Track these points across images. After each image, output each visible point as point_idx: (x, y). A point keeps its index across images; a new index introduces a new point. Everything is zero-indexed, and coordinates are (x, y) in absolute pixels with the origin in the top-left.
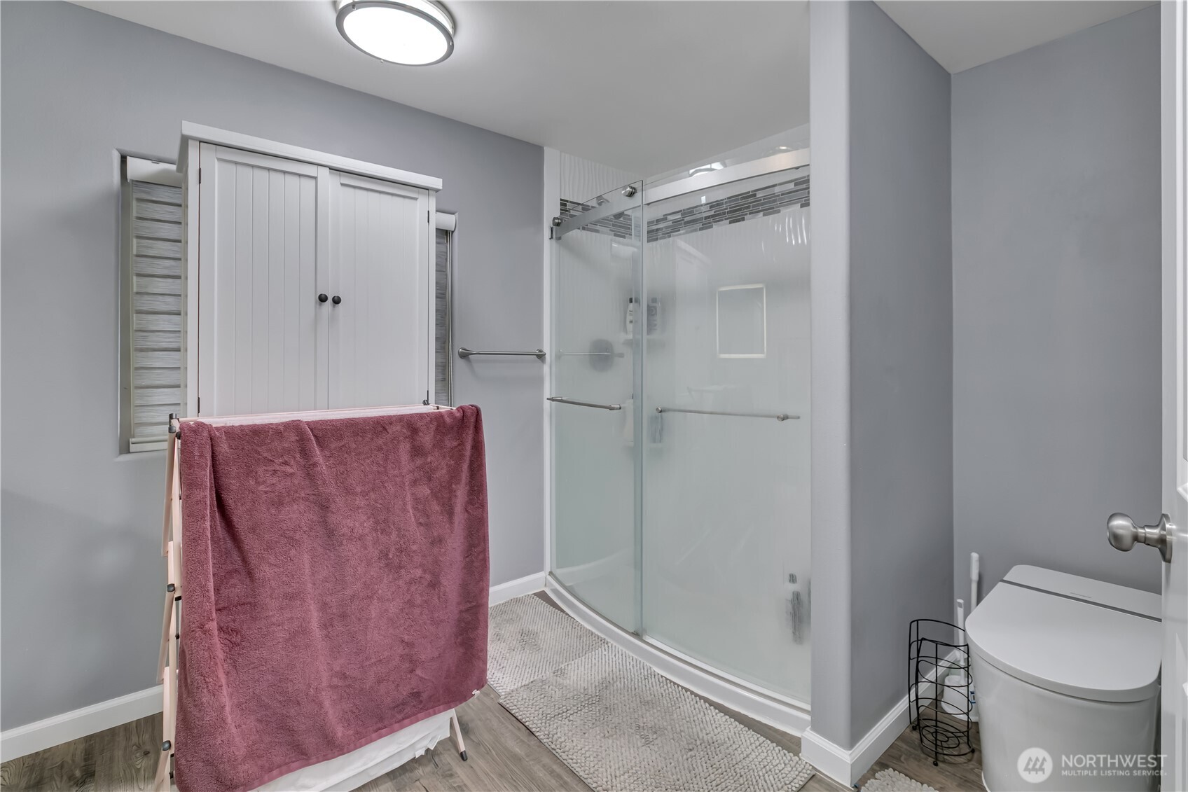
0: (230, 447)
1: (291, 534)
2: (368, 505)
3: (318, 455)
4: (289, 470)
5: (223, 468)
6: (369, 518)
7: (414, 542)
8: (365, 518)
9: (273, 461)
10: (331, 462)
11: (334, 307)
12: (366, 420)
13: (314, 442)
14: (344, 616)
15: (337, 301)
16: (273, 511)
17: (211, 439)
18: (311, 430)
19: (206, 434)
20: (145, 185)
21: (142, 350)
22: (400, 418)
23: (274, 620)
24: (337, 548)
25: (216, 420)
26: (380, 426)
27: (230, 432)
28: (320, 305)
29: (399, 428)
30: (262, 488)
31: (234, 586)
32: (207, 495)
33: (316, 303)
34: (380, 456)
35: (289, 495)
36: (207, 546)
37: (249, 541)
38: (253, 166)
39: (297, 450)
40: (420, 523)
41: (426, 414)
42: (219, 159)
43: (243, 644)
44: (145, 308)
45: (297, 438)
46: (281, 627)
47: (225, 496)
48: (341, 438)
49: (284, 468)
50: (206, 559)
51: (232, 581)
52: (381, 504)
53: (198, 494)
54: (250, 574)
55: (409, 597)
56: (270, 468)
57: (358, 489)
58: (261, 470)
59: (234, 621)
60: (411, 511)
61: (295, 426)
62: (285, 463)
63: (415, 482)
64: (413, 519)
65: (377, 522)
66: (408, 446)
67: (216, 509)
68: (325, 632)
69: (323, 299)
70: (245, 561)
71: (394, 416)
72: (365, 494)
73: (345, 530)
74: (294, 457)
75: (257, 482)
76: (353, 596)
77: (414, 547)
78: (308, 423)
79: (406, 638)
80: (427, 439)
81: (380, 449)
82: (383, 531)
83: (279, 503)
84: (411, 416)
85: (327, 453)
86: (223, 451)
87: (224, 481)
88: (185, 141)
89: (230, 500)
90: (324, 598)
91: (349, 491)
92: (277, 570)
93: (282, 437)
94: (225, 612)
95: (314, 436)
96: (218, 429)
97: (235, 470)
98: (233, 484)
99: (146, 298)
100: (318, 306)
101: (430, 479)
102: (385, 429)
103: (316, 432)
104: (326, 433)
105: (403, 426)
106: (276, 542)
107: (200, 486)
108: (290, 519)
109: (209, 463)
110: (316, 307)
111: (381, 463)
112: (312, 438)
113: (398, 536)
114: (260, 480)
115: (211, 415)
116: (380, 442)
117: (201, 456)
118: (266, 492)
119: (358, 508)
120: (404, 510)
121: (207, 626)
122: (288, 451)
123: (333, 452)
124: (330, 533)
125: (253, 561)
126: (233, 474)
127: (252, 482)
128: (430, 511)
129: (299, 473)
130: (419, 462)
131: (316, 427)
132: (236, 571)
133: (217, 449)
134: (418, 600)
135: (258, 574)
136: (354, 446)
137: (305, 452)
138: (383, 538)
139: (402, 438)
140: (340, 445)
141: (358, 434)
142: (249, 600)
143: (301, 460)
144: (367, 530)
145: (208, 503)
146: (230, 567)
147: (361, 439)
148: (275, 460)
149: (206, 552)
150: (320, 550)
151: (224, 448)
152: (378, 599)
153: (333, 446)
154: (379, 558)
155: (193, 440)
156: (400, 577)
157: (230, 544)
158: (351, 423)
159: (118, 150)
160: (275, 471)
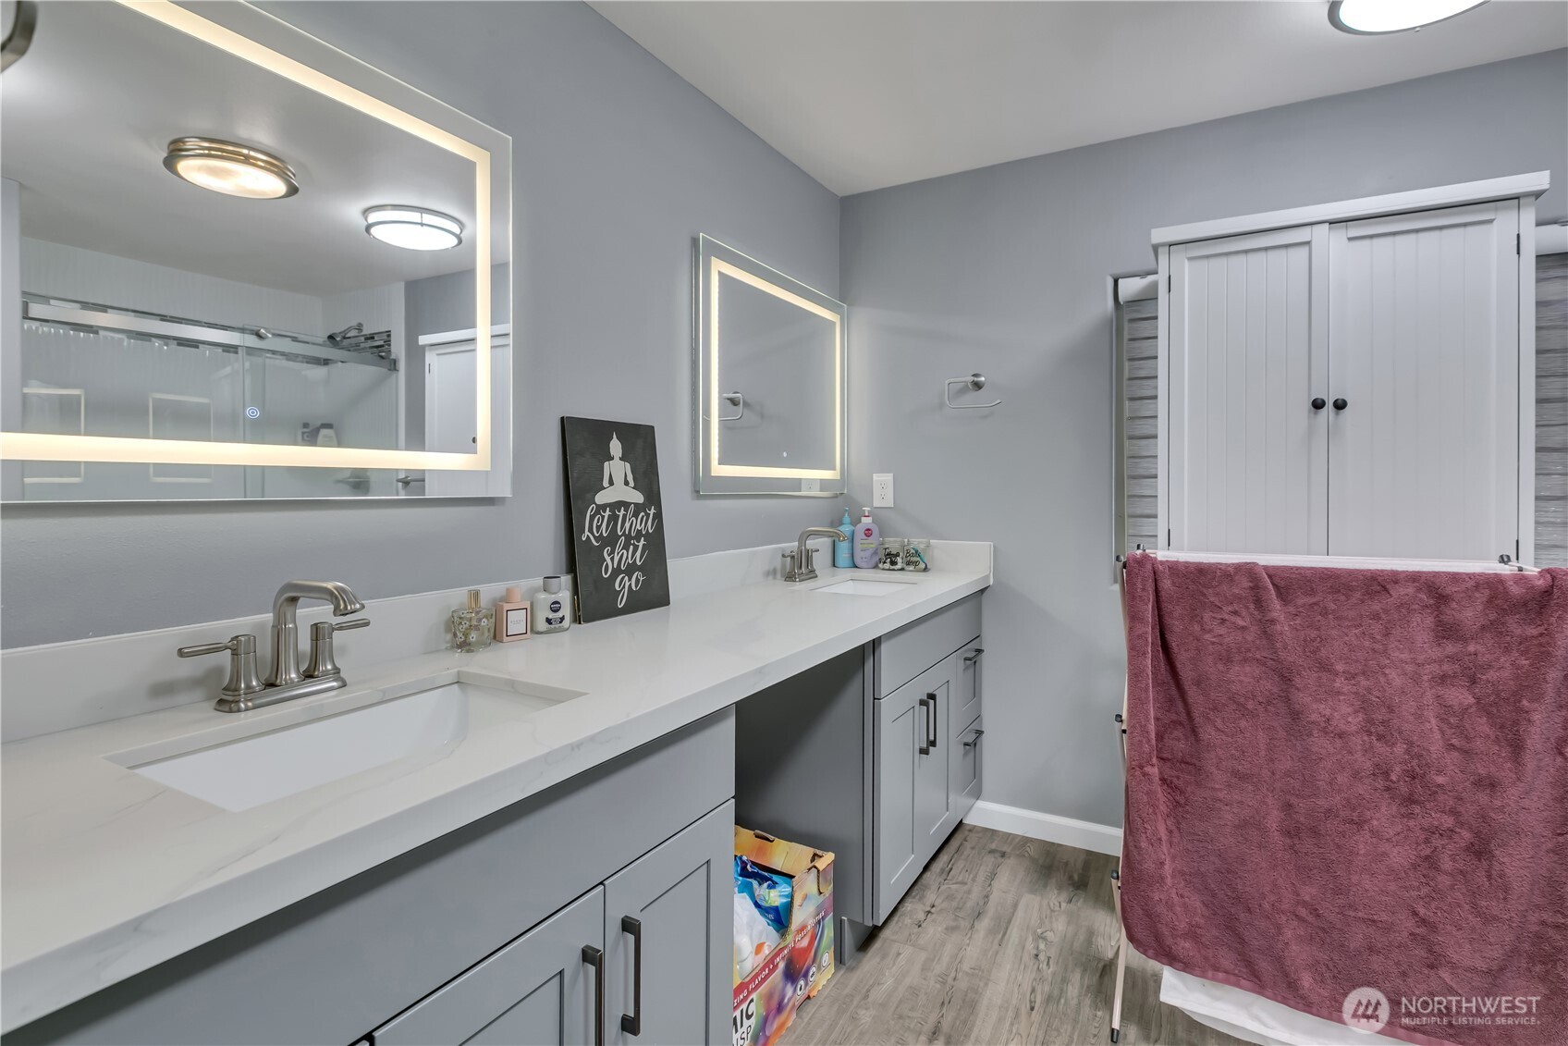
0: (1173, 583)
1: (1242, 700)
2: (1355, 693)
3: (1276, 608)
4: (1241, 623)
5: (1167, 607)
6: (1356, 712)
7: (1439, 772)
8: (1350, 710)
9: (1221, 608)
10: (1297, 622)
11: (1337, 414)
12: (1352, 574)
13: (1273, 592)
14: (1315, 832)
15: (1340, 405)
16: (1221, 667)
17: (1154, 573)
18: (1270, 576)
19: (1149, 567)
20: (1137, 303)
21: (1134, 477)
22: (1414, 577)
23: (1221, 795)
24: (1305, 737)
25: (1162, 554)
26: (1377, 584)
27: (1174, 567)
28: (1316, 413)
29: (1411, 590)
30: (1208, 637)
31: (1178, 740)
32: (1149, 631)
33: (1310, 411)
34: (1377, 628)
35: (1239, 652)
36: (1148, 684)
37: (1193, 693)
38: (1246, 252)
39: (1251, 599)
40: (1452, 745)
41: (1467, 574)
42: (1190, 259)
43: (1188, 807)
44: (1137, 433)
45: (1251, 584)
46: (1228, 808)
47: (1168, 636)
48: (1312, 592)
49: (1233, 618)
50: (1147, 698)
51: (1176, 733)
52: (1378, 697)
53: (1140, 629)
54: (1194, 731)
55: (1428, 852)
56: (1219, 616)
57: (1340, 667)
58: (1207, 616)
59: (1178, 778)
60: (1433, 721)
61: (1248, 570)
62: (1235, 613)
63: (1443, 679)
64: (1437, 735)
65: (1371, 721)
66: (1430, 621)
67: (1160, 649)
68: (1288, 841)
69: (1318, 405)
70: (1189, 713)
71: (1403, 572)
72: (1351, 677)
73: (1314, 717)
74: (1247, 608)
75: (1203, 629)
76: (1330, 810)
77: (1440, 780)
78: (1266, 568)
79: (1422, 911)
80: (1470, 614)
81: (1376, 617)
82: (1380, 738)
83: (1226, 659)
84: (1436, 575)
85: (1292, 609)
86: (1166, 587)
87: (1168, 620)
88: (1156, 248)
89: (1174, 644)
90: (1288, 797)
91: (1325, 667)
92: (1224, 737)
93: (1232, 580)
94: (1169, 764)
95: (1274, 584)
96: (1162, 563)
97: (1178, 611)
98: (1176, 626)
99: (1138, 422)
100: (1312, 415)
101: (1473, 681)
102: (1386, 589)
103: (1277, 580)
104: (1289, 583)
105: (1419, 590)
106: (1224, 705)
107: (1142, 620)
108: (1241, 682)
109: (1152, 598)
110: (1309, 417)
111: (1378, 637)
112: (1271, 587)
113: (1407, 752)
114: (1207, 627)
115: (1181, 549)
116: (1376, 607)
117: (1143, 589)
118: (1213, 643)
119: (1339, 693)
120: (1419, 717)
121: (1146, 769)
122: (1239, 598)
123: (1301, 609)
124: (1295, 715)
125: (1198, 720)
126: (1176, 614)
127: (1197, 628)
128: (1470, 730)
129: (1253, 629)
130: (1451, 648)
131: (1273, 573)
132: (1181, 723)
133: (1160, 584)
134: (1447, 864)
135: (1204, 736)
136: (1333, 606)
137: (1259, 603)
138: (1380, 747)
139: (1416, 607)
140: (1311, 602)
141: (1339, 591)
142: (1194, 761)
143: (1256, 613)
144: (1354, 728)
145: (1150, 640)
146: (1174, 717)
147: (1343, 598)
148: (1224, 608)
149: (1146, 690)
150: (1282, 734)
151: (1166, 584)
152: (1371, 831)
153: (1300, 602)
154: (1373, 774)
155: (1137, 571)
156: (1410, 815)
157: (1174, 692)
158: (1327, 574)
159: (1111, 275)
160: (1223, 620)
